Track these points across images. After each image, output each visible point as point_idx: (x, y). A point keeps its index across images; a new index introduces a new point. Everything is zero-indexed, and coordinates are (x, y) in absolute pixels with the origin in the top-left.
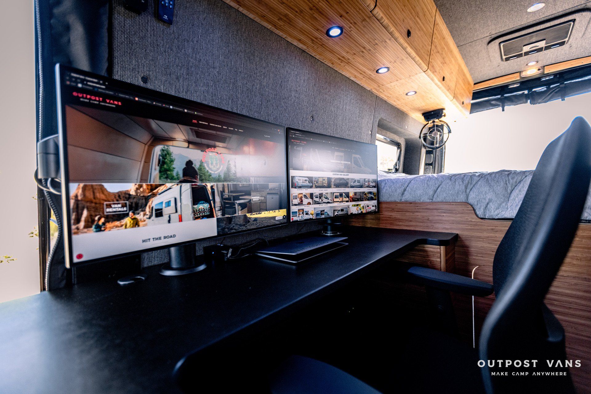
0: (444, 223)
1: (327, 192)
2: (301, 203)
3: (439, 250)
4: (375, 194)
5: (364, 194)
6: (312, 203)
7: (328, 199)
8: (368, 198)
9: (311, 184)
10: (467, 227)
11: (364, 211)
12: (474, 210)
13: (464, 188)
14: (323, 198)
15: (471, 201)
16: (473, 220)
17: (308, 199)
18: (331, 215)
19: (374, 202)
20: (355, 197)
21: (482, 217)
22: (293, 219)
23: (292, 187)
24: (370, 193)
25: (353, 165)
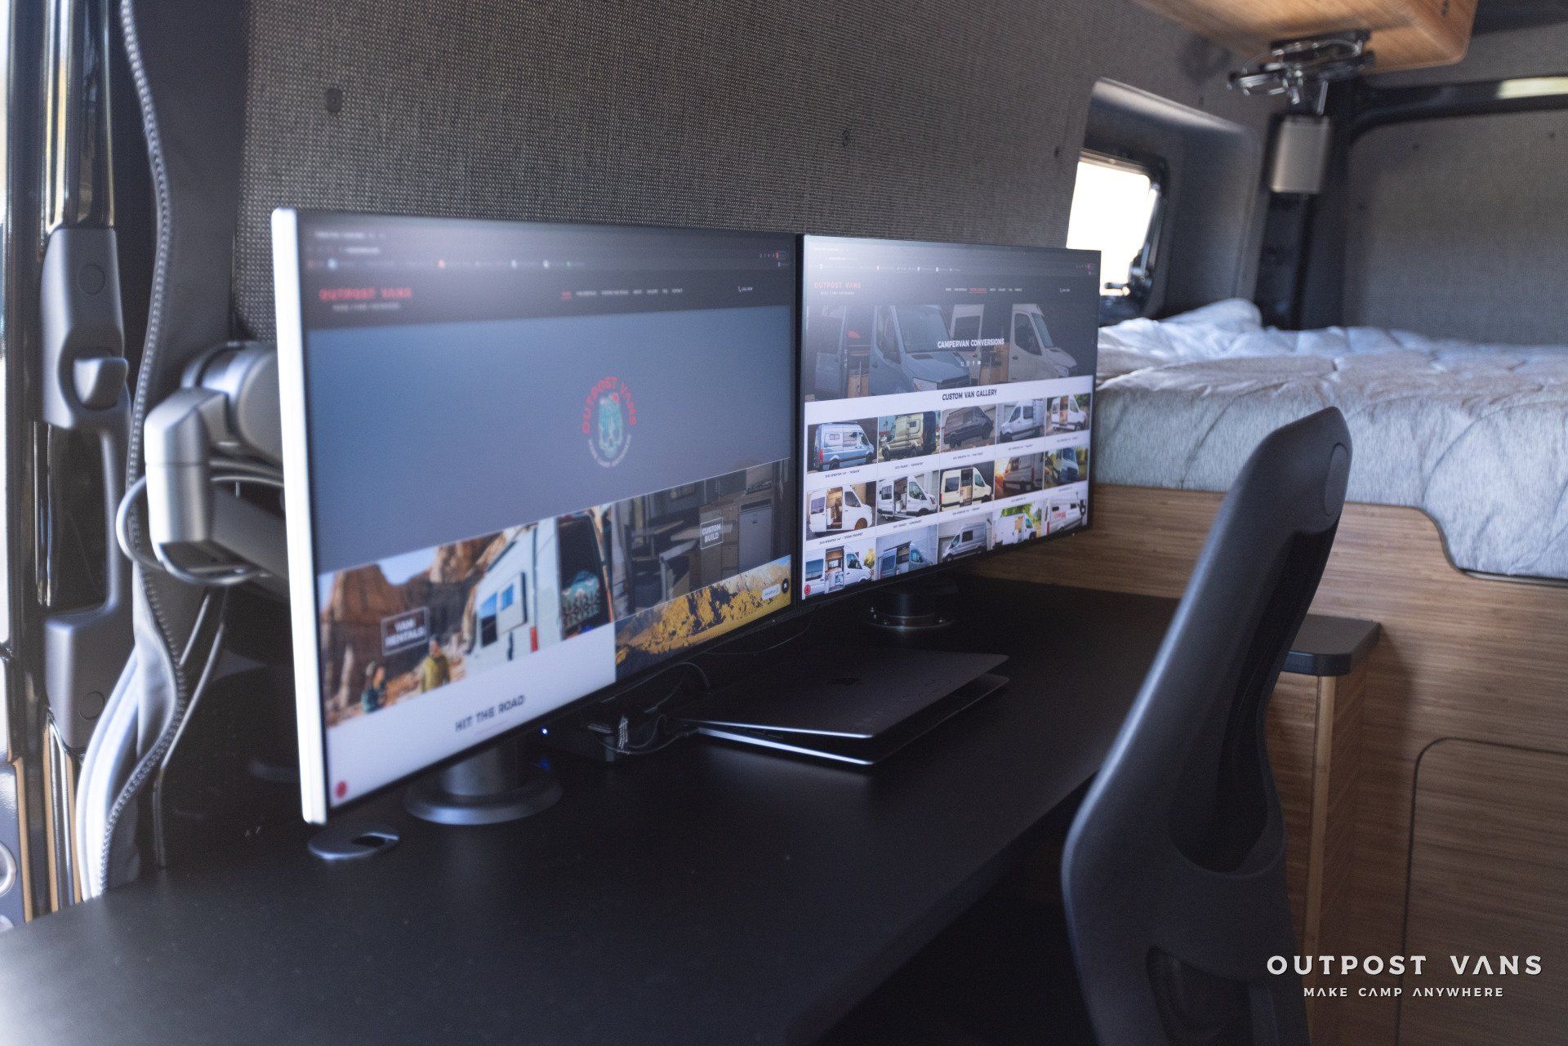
0: (1337, 581)
1: (919, 470)
2: (835, 527)
3: (1313, 691)
4: (1083, 458)
5: (1045, 459)
6: (870, 522)
7: (924, 498)
8: (1056, 475)
9: (871, 449)
10: (1414, 598)
11: (1042, 531)
12: (1443, 538)
13: (1414, 453)
14: (907, 497)
15: (1435, 505)
16: (1436, 577)
17: (859, 506)
18: (931, 558)
19: (1078, 490)
20: (1015, 476)
21: (1466, 565)
22: (808, 588)
23: (810, 469)
24: (1066, 453)
25: (1015, 349)
